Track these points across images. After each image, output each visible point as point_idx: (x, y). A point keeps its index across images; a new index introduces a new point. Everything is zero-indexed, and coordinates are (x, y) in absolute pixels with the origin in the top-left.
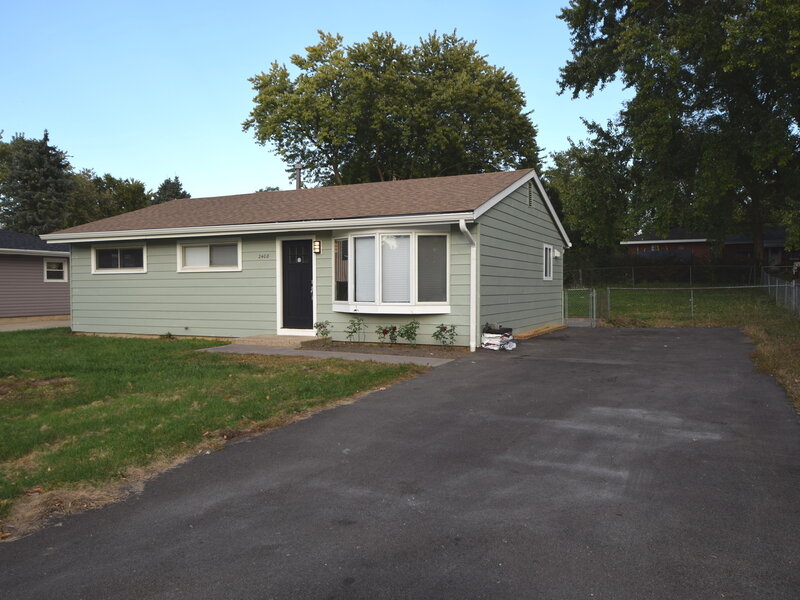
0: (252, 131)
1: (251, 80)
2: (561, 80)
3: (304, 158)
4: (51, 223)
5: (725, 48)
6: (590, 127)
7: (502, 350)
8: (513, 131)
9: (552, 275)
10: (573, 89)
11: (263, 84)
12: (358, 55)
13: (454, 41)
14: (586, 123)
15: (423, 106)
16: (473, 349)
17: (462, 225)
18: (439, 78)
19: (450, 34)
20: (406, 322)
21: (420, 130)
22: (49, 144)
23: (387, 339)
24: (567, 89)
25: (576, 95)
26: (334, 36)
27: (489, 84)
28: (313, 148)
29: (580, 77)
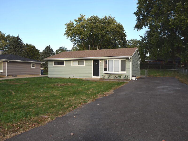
0: (66, 36)
1: (65, 24)
2: (135, 27)
3: (76, 41)
4: (19, 55)
7: (136, 80)
8: (122, 36)
9: (139, 67)
10: (137, 29)
11: (68, 26)
12: (90, 20)
13: (110, 17)
14: (140, 36)
15: (104, 31)
16: (131, 80)
17: (130, 58)
18: (107, 25)
19: (109, 16)
20: (119, 75)
21: (103, 36)
22: (19, 37)
23: (116, 78)
24: (136, 29)
25: (138, 30)
26: (84, 15)
27: (117, 26)
28: (78, 39)
29: (139, 26)
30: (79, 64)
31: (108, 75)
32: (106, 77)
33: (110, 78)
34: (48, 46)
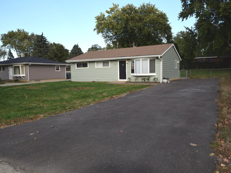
0: (96, 31)
1: (95, 17)
2: (179, 16)
3: (109, 38)
4: (45, 56)
5: (220, 11)
6: (186, 28)
7: (167, 82)
8: (165, 29)
9: (177, 67)
10: (182, 19)
11: (98, 19)
12: (124, 10)
13: (149, 5)
14: (185, 27)
15: (141, 23)
16: (161, 82)
17: (159, 57)
18: (146, 15)
19: (148, 3)
20: (147, 77)
21: (140, 30)
22: (43, 36)
23: (143, 81)
24: (180, 18)
25: (183, 20)
26: (117, 5)
27: (159, 16)
28: (111, 35)
29: (184, 15)
30: (103, 66)
31: (135, 77)
32: (133, 80)
33: (137, 81)
34: (75, 45)
